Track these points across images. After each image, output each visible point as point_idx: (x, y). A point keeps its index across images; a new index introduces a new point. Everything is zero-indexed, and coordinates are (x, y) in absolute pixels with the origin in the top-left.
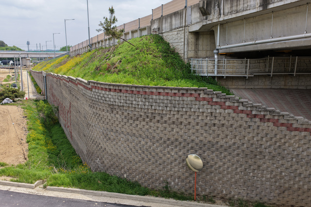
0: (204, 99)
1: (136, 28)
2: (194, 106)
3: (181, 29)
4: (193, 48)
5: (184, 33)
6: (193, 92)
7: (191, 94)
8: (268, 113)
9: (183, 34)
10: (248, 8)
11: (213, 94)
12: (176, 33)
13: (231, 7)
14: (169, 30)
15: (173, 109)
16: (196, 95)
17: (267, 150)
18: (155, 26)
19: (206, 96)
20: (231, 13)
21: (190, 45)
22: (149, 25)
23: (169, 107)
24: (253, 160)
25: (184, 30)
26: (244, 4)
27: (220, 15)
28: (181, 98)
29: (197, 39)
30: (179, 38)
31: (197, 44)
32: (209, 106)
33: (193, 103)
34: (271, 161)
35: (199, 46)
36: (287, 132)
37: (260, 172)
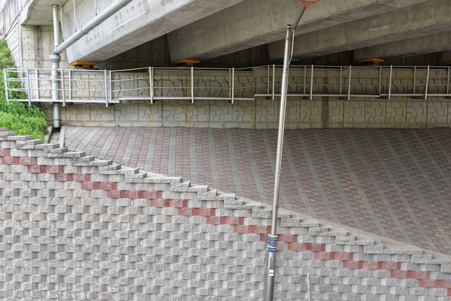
4: (33, 56)
5: (18, 28)
9: (17, 31)
12: (13, 31)
14: (9, 28)
17: (74, 240)
18: (1, 24)
21: (26, 50)
24: (49, 264)
25: (18, 22)
30: (16, 40)
31: (38, 49)
34: (83, 264)
35: (44, 52)
36: (108, 201)
37: (65, 288)
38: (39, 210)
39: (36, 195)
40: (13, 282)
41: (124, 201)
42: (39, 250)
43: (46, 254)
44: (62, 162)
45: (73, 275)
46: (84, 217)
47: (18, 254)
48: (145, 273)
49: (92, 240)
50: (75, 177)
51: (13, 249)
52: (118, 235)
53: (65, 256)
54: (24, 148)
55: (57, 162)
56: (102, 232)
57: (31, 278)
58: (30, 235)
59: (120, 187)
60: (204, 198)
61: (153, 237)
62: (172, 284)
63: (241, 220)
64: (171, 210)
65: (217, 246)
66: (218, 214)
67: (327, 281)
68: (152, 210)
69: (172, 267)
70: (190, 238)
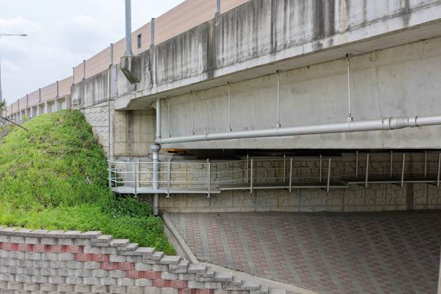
0: (91, 257)
1: (53, 97)
2: (70, 273)
3: (105, 104)
4: (124, 139)
5: (109, 111)
6: (69, 243)
7: (65, 247)
8: (219, 285)
9: (107, 113)
10: (188, 75)
11: (109, 246)
12: (99, 109)
13: (166, 71)
14: (91, 104)
15: (27, 280)
16: (75, 249)
18: (76, 96)
19: (94, 251)
20: (166, 80)
21: (117, 133)
22: (69, 93)
23: (19, 275)
25: (109, 105)
26: (182, 66)
27: (152, 83)
28: (43, 255)
29: (130, 123)
30: (103, 119)
31: (129, 132)
32: (102, 273)
33: (69, 265)
35: (135, 135)
54: (176, 271)
55: (208, 286)
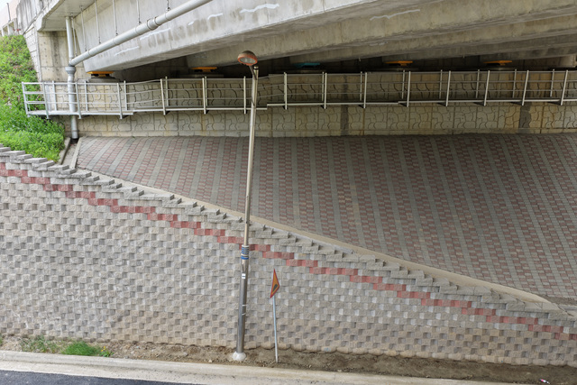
1: (6, 22)
3: (32, 26)
4: (51, 63)
5: (35, 33)
8: (76, 181)
9: (34, 36)
12: (31, 33)
14: (27, 27)
17: (84, 248)
18: (19, 19)
21: (43, 57)
22: (16, 16)
24: (64, 267)
25: (34, 28)
29: (56, 45)
30: (33, 43)
31: (56, 55)
34: (92, 267)
36: (111, 215)
37: (78, 287)
38: (54, 222)
39: (51, 209)
40: (36, 281)
41: (124, 215)
42: (55, 255)
43: (61, 259)
44: (71, 182)
45: (85, 276)
46: (92, 228)
47: (39, 258)
48: (144, 275)
49: (99, 248)
50: (82, 195)
51: (35, 254)
52: (120, 243)
53: (77, 261)
54: (39, 169)
55: (67, 182)
56: (107, 241)
57: (50, 278)
58: (48, 243)
59: (121, 203)
60: (190, 213)
61: (149, 245)
62: (166, 284)
63: (223, 232)
64: (163, 223)
65: (203, 254)
66: (203, 227)
67: (295, 284)
68: (147, 223)
69: (166, 270)
70: (180, 246)
